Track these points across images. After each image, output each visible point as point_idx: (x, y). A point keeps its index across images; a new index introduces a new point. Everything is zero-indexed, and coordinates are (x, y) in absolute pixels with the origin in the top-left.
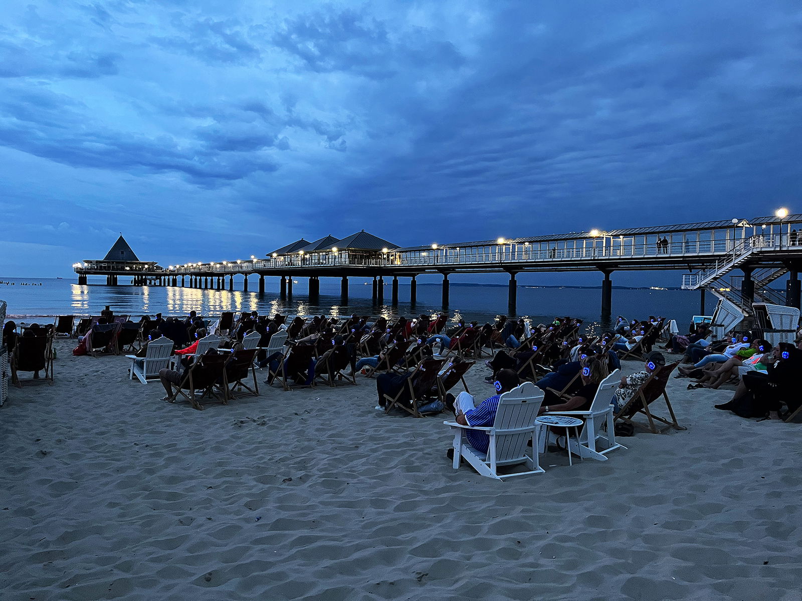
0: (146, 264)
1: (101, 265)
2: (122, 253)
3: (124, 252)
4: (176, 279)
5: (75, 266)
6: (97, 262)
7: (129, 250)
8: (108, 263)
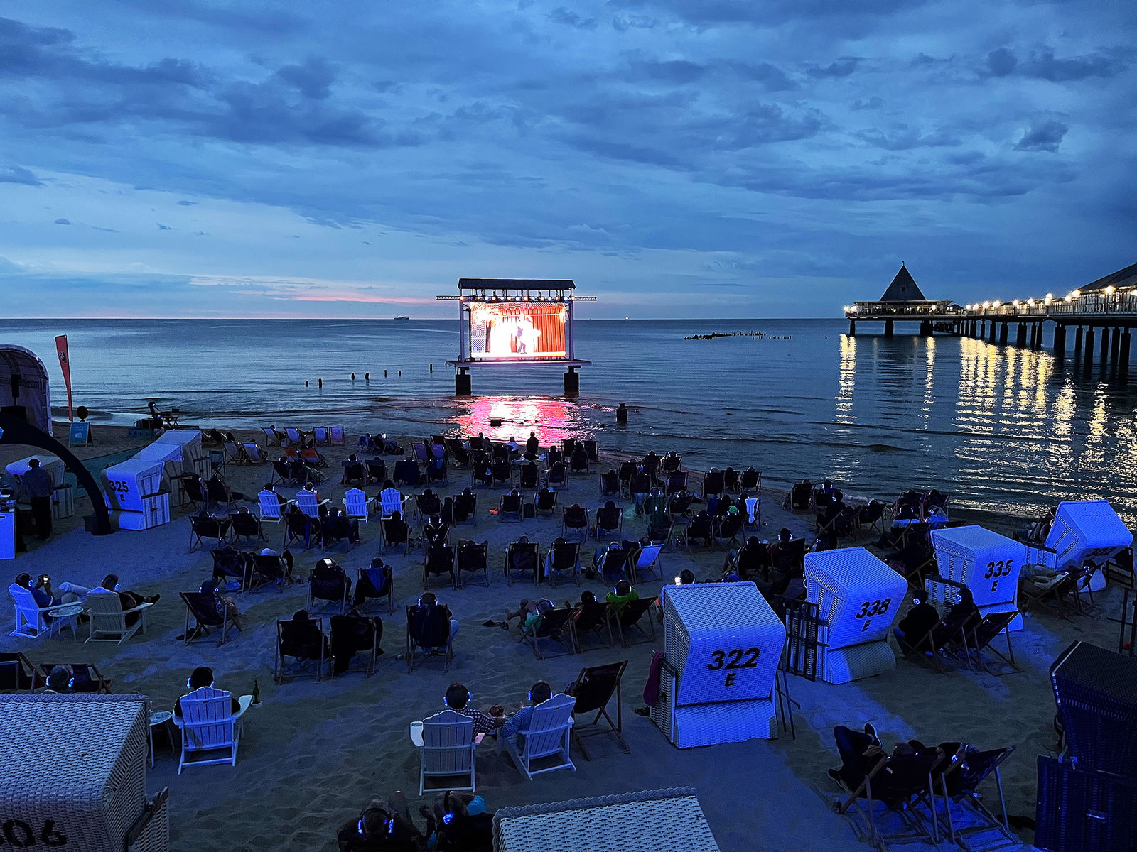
0: (935, 303)
1: (874, 307)
2: (904, 289)
3: (906, 289)
4: (975, 324)
5: (847, 309)
6: (870, 304)
7: (914, 285)
8: (884, 304)
